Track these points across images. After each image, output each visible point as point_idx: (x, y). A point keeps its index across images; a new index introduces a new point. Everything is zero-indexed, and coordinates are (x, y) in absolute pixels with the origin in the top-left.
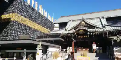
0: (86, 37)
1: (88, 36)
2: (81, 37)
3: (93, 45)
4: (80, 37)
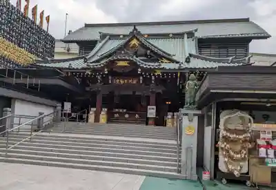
0: (135, 82)
1: (139, 81)
2: (122, 82)
3: (149, 107)
4: (118, 81)
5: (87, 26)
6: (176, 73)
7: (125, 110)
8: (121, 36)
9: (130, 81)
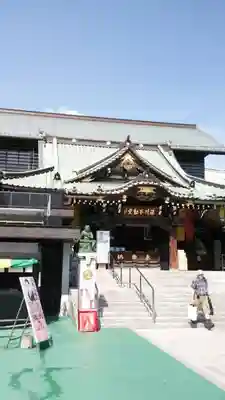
0: (152, 212)
1: (156, 212)
2: (136, 212)
4: (130, 211)
6: (212, 206)
7: (123, 249)
8: (74, 141)
9: (147, 211)
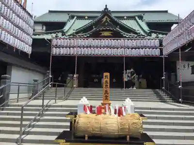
5: (50, 12)
